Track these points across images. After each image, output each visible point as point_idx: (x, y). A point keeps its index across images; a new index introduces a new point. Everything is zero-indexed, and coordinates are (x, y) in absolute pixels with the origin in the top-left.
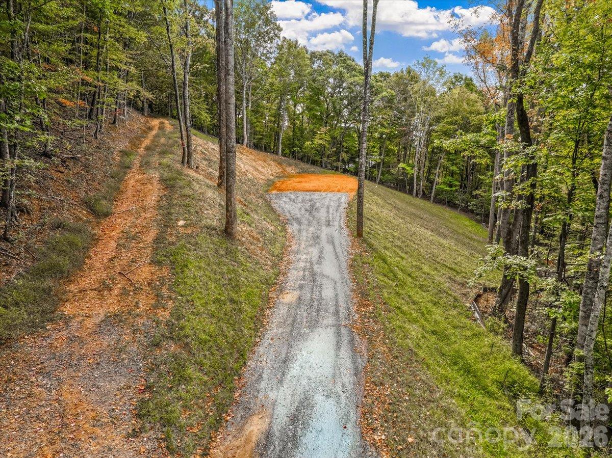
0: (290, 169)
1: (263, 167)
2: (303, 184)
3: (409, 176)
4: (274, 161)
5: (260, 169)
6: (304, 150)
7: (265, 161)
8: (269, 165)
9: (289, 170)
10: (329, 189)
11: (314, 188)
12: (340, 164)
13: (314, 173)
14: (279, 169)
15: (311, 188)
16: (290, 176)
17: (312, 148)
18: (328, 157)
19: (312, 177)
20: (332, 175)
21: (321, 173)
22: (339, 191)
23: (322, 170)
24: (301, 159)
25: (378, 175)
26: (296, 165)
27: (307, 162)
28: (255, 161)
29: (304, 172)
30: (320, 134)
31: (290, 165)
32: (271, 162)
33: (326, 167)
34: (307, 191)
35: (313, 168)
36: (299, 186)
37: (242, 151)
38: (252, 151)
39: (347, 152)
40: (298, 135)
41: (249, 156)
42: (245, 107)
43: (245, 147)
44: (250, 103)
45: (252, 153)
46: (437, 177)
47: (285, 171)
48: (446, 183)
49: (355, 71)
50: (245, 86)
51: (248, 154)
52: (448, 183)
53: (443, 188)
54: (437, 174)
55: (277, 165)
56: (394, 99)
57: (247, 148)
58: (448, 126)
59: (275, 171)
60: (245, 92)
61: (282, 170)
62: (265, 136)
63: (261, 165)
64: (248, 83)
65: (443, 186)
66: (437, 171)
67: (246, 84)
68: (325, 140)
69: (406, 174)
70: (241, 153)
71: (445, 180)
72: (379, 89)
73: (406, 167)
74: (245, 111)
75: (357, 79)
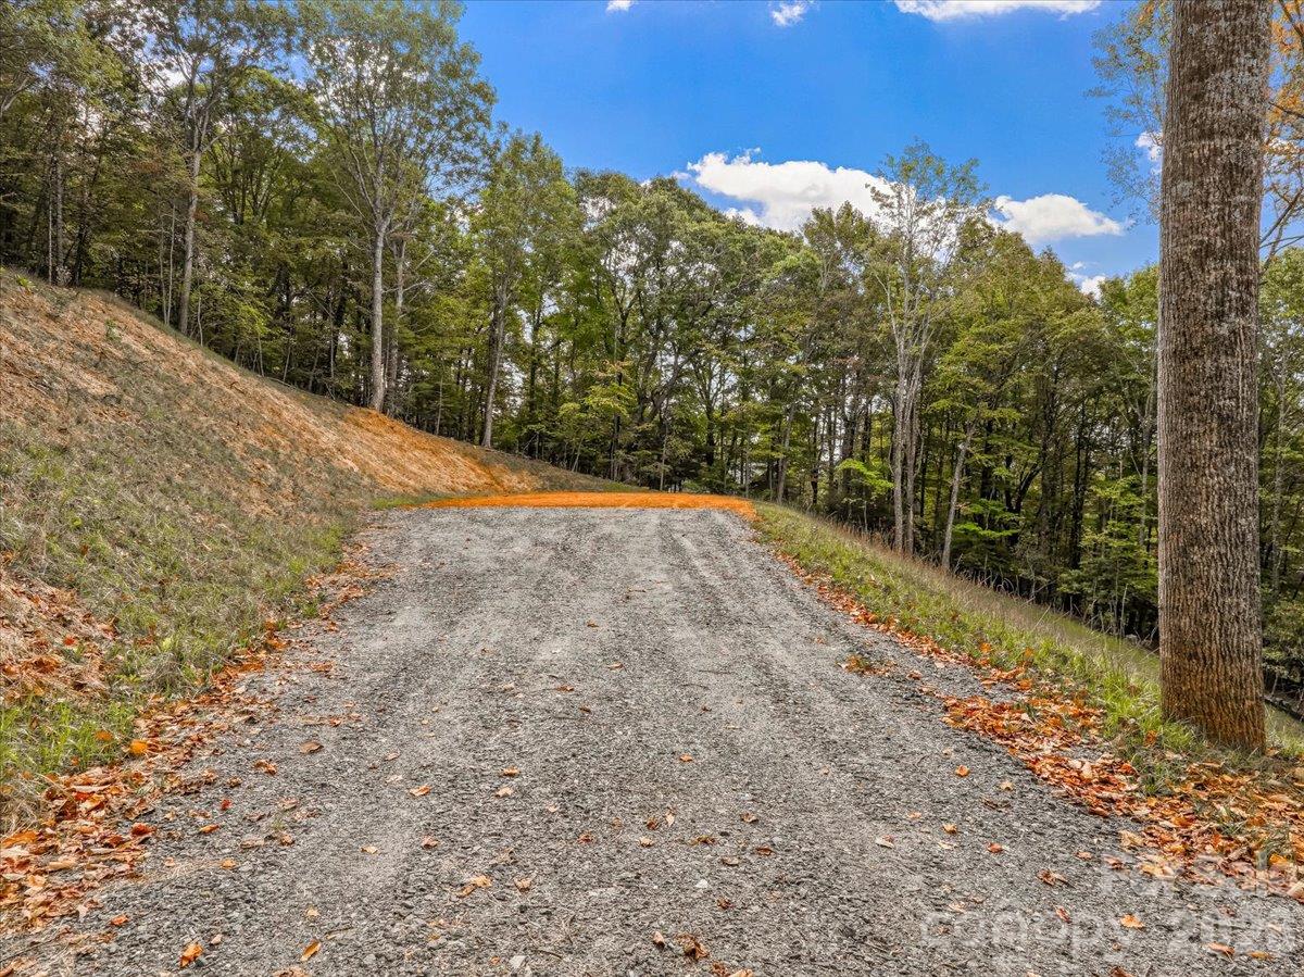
0: (515, 478)
1: (426, 467)
2: (548, 499)
3: (873, 498)
4: (465, 455)
5: (413, 467)
6: (557, 433)
7: (434, 453)
8: (448, 463)
9: (510, 480)
10: (643, 504)
11: (587, 503)
12: (662, 466)
13: (585, 489)
14: (479, 476)
17: (581, 421)
18: (630, 448)
19: (583, 494)
21: (608, 490)
22: (685, 506)
23: (608, 482)
24: (553, 459)
25: (775, 497)
26: (534, 472)
27: (569, 467)
28: (400, 448)
29: (559, 487)
31: (515, 469)
32: (454, 457)
33: (623, 478)
34: (560, 506)
35: (584, 479)
37: (362, 420)
38: (400, 425)
39: (683, 436)
40: (546, 395)
41: (382, 436)
42: (378, 297)
43: (374, 412)
44: (401, 294)
45: (397, 428)
46: (955, 498)
47: (498, 484)
48: (978, 519)
49: (702, 210)
50: (381, 235)
51: (382, 430)
52: (986, 516)
53: (975, 533)
54: (956, 489)
55: (473, 466)
56: (818, 276)
57: (382, 416)
58: (984, 347)
59: (462, 480)
60: (379, 253)
61: (489, 481)
62: (444, 392)
63: (419, 461)
64: (390, 227)
65: (971, 526)
66: (957, 481)
67: (383, 230)
68: (619, 397)
69: (864, 491)
70: (357, 424)
71: (978, 509)
72: (773, 251)
73: (864, 470)
74: (378, 309)
75: (710, 225)
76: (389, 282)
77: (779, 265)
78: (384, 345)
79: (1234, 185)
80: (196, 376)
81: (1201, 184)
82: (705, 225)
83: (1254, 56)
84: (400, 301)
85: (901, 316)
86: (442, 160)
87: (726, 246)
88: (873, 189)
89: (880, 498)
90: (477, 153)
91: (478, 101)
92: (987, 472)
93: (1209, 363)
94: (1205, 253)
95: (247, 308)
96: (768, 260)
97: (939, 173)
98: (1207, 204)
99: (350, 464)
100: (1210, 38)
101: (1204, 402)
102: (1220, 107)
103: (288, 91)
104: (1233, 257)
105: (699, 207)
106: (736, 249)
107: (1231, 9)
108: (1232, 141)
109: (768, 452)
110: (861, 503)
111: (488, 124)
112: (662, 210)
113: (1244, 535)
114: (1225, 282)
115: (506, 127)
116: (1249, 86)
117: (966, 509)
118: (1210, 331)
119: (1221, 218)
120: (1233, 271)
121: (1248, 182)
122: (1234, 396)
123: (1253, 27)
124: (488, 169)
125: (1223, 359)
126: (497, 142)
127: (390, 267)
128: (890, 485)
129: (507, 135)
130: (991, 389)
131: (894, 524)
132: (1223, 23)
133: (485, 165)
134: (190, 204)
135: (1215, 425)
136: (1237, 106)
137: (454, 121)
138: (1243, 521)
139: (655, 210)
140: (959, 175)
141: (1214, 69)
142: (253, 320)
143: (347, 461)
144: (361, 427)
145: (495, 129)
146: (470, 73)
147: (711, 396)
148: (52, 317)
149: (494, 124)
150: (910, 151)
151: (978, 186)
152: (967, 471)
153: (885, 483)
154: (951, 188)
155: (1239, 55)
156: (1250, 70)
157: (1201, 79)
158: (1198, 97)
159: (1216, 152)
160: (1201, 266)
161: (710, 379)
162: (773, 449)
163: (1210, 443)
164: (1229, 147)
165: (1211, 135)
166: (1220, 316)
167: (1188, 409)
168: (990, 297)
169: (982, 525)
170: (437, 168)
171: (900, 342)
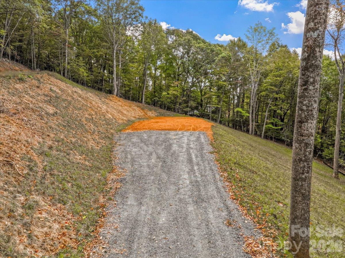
0: (151, 113)
1: (128, 111)
2: (159, 124)
3: (244, 118)
4: (138, 107)
5: (125, 112)
6: (161, 100)
7: (130, 107)
8: (134, 109)
9: (150, 113)
10: (183, 128)
11: (169, 127)
12: (189, 109)
13: (169, 116)
14: (141, 113)
15: (167, 128)
16: (150, 118)
17: (168, 98)
18: (180, 104)
19: (168, 119)
20: (184, 117)
21: (174, 116)
22: (194, 130)
23: (175, 113)
24: (161, 107)
25: (218, 117)
26: (155, 111)
27: (164, 109)
28: (121, 106)
29: (162, 115)
30: (174, 87)
31: (150, 110)
32: (135, 108)
33: (178, 112)
34: (162, 130)
35: (168, 113)
36: (156, 126)
37: (111, 99)
38: (121, 99)
39: (194, 101)
40: (158, 89)
41: (117, 103)
42: (115, 66)
43: (115, 96)
44: (120, 64)
45: (120, 100)
46: (266, 118)
47: (146, 115)
48: (272, 123)
49: (200, 40)
50: (115, 49)
51: (117, 101)
52: (274, 123)
53: (271, 127)
54: (266, 116)
55: (140, 110)
56: (231, 59)
57: (116, 97)
58: (275, 78)
59: (137, 114)
60: (115, 54)
61: (144, 114)
62: (132, 89)
63: (126, 109)
64: (117, 47)
65: (271, 126)
66: (266, 114)
67: (116, 48)
68: (177, 91)
69: (242, 116)
70: (110, 100)
71: (272, 121)
72: (219, 52)
73: (242, 111)
74: (115, 69)
75: (202, 45)
76: (118, 61)
77: (220, 56)
78: (116, 78)
79: (307, 147)
80: (72, 96)
81: (300, 146)
82: (200, 45)
83: (312, 120)
84: (120, 66)
85: (253, 70)
86: (130, 27)
87: (206, 50)
88: (246, 35)
89: (246, 119)
90: (140, 25)
91: (140, 11)
92: (275, 111)
93: (300, 183)
94: (300, 160)
95: (82, 70)
96: (217, 54)
97: (264, 31)
98: (301, 150)
99: (110, 116)
100: (303, 116)
101: (299, 190)
102: (305, 131)
103: (90, 11)
104: (306, 162)
105: (199, 39)
106: (209, 51)
107: (308, 110)
108: (307, 138)
109: (217, 105)
110: (240, 120)
111: (142, 17)
112: (189, 40)
113: (306, 218)
114: (304, 167)
115: (147, 17)
116: (311, 126)
117: (269, 121)
118: (301, 176)
119: (304, 153)
120: (306, 165)
121: (310, 146)
122: (305, 190)
123: (312, 114)
124: (142, 29)
125: (303, 182)
126: (145, 22)
127: (118, 57)
128: (249, 115)
129: (147, 20)
130: (277, 89)
131: (249, 125)
132: (306, 113)
133: (142, 28)
134: (66, 42)
135: (301, 195)
136: (308, 131)
137: (133, 16)
138: (306, 215)
139: (187, 41)
140: (270, 32)
141: (304, 122)
142: (83, 72)
143: (109, 115)
144: (111, 101)
145: (144, 18)
146: (137, 4)
147: (202, 88)
148: (38, 87)
149: (144, 17)
150: (257, 25)
151: (275, 35)
152: (270, 111)
153: (248, 115)
154: (268, 35)
155: (309, 120)
156: (311, 123)
157: (301, 123)
158: (300, 127)
159: (304, 140)
160: (300, 162)
161: (202, 83)
162: (218, 105)
163: (300, 199)
164: (306, 139)
165: (302, 136)
166: (303, 174)
167: (296, 191)
168: (277, 64)
169: (273, 125)
170: (129, 29)
171: (252, 77)
